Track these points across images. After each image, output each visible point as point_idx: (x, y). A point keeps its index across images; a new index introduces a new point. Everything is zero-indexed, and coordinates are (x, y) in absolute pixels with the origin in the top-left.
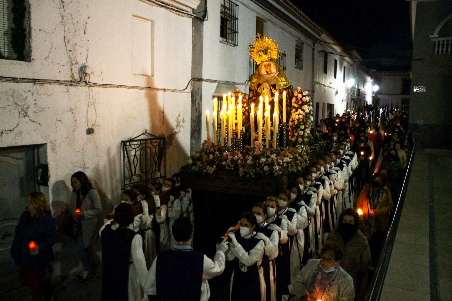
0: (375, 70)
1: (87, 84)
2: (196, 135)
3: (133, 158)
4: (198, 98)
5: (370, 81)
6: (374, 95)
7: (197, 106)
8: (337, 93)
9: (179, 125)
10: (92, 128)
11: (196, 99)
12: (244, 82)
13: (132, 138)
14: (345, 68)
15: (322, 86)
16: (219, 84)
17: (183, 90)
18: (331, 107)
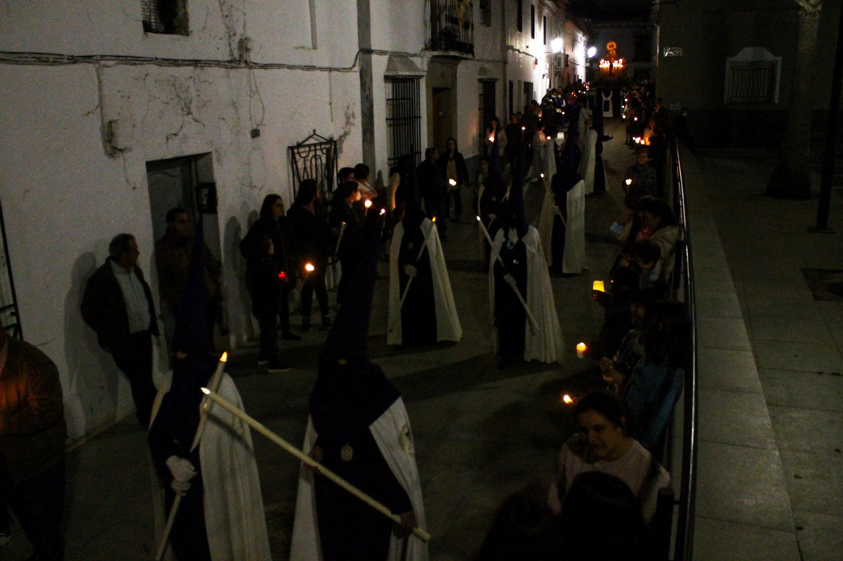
0: (590, 20)
1: (248, 65)
2: (368, 135)
3: (302, 172)
4: (368, 80)
5: (581, 39)
6: (588, 65)
7: (368, 92)
8: (536, 63)
9: (349, 122)
10: (258, 128)
11: (365, 82)
12: (419, 53)
13: (300, 141)
14: (545, 18)
15: (517, 52)
16: (390, 55)
17: (351, 69)
18: (528, 87)
